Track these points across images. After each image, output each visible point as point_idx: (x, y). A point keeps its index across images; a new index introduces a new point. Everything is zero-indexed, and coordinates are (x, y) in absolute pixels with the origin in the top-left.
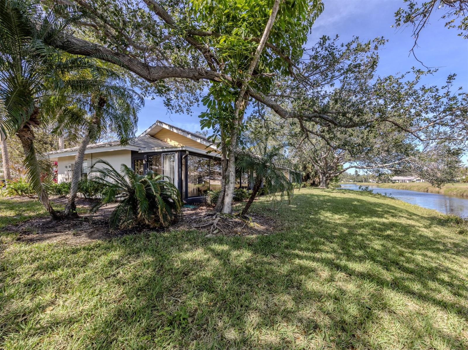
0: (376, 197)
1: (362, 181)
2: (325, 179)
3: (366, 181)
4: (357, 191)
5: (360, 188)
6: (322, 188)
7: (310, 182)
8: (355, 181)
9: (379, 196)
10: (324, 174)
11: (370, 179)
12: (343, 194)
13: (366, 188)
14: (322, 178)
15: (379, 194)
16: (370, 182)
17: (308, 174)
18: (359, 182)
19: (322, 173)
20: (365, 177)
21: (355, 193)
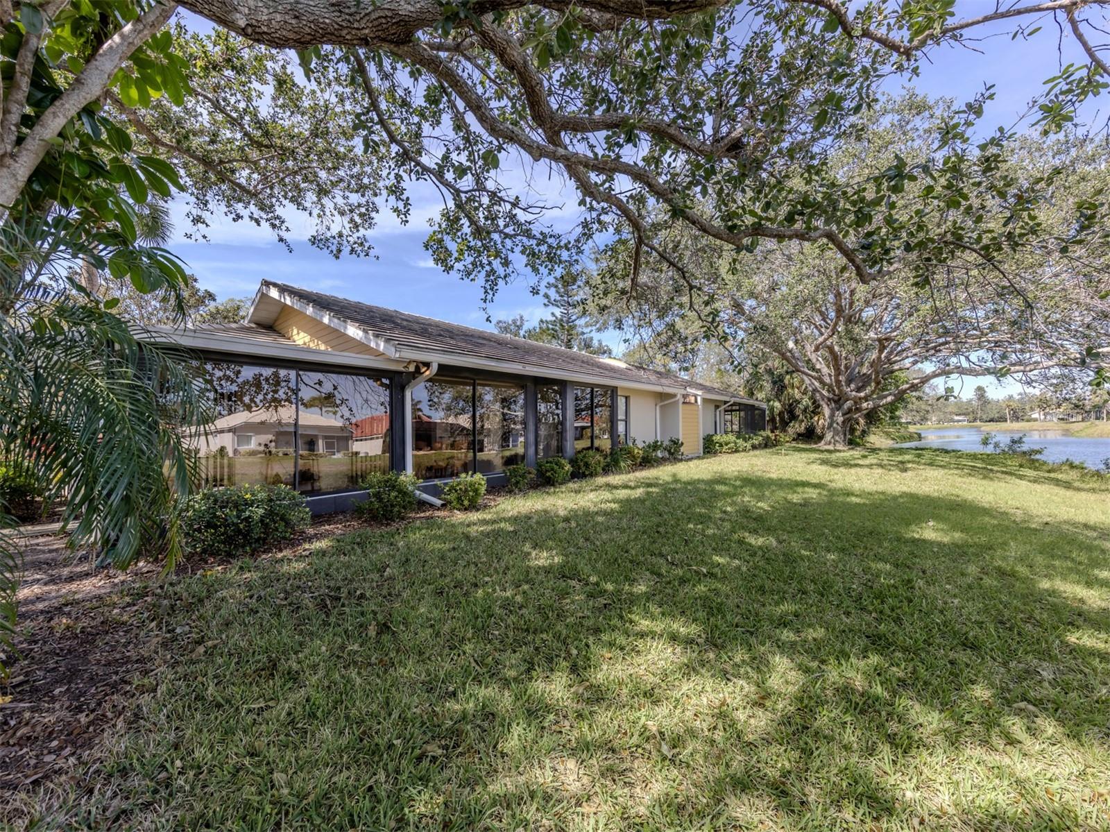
0: (1057, 482)
1: (1002, 419)
2: (840, 419)
3: (1016, 417)
4: (974, 457)
5: (985, 442)
6: (831, 447)
7: (798, 427)
8: (975, 420)
9: (1073, 475)
10: (835, 402)
11: (1032, 409)
12: (896, 475)
13: (1014, 442)
14: (832, 416)
15: (1072, 466)
16: (1035, 420)
17: (791, 405)
18: (992, 420)
19: (829, 399)
20: (1014, 405)
21: (959, 467)
